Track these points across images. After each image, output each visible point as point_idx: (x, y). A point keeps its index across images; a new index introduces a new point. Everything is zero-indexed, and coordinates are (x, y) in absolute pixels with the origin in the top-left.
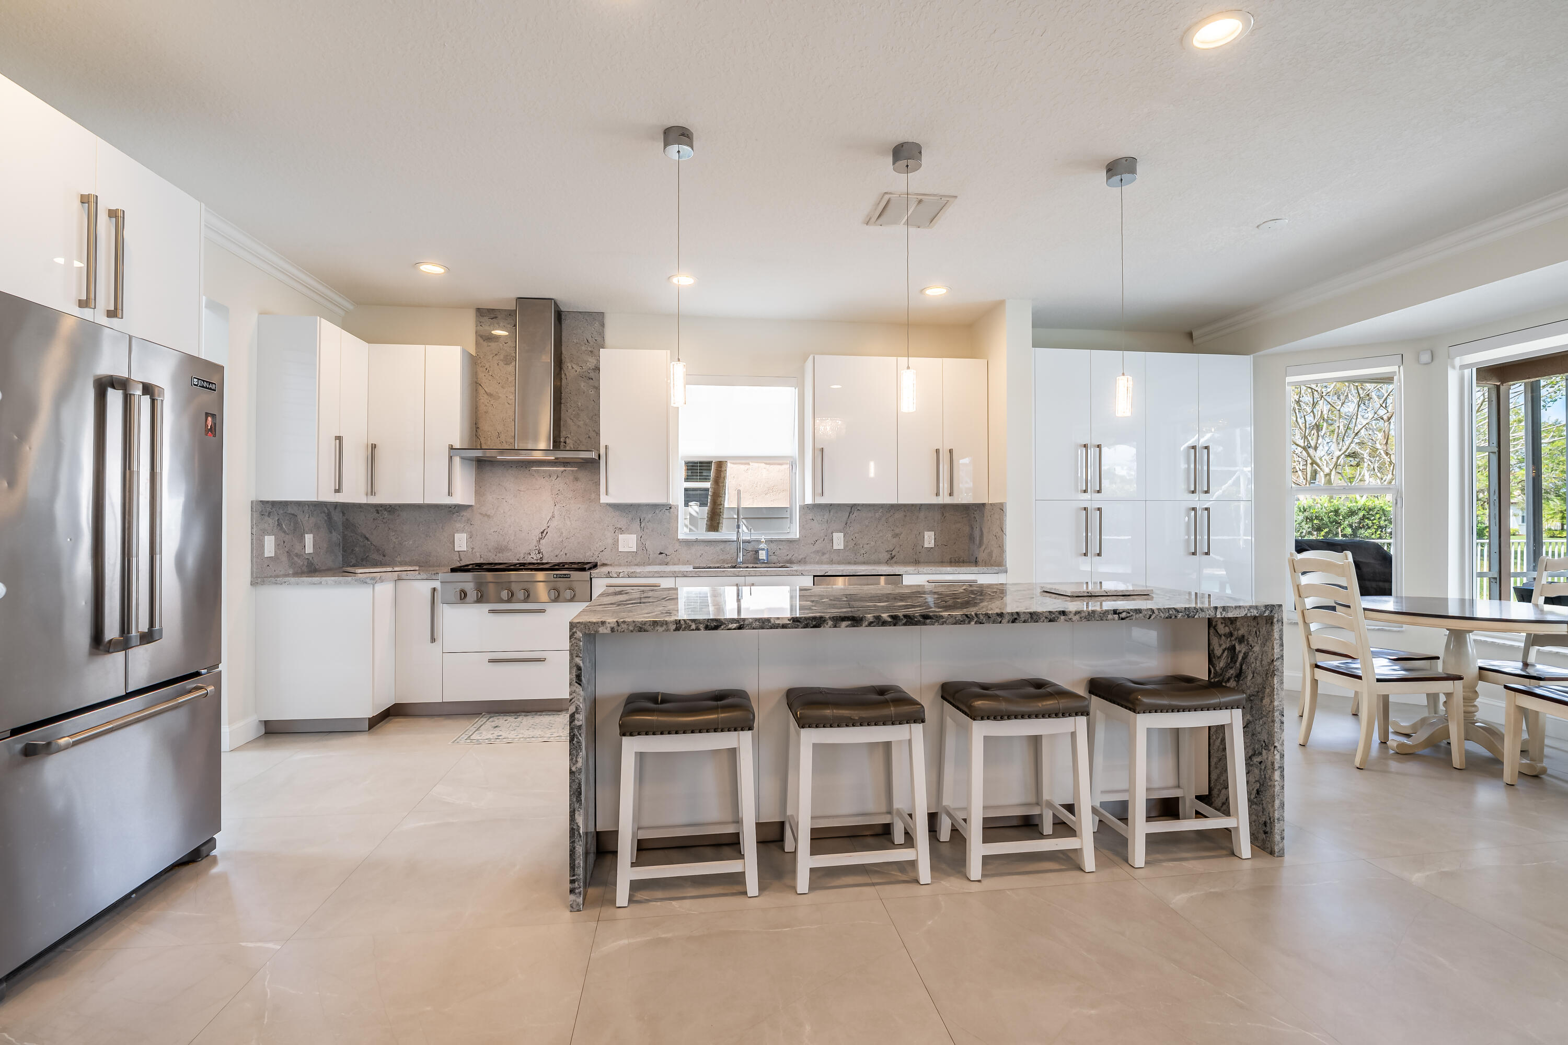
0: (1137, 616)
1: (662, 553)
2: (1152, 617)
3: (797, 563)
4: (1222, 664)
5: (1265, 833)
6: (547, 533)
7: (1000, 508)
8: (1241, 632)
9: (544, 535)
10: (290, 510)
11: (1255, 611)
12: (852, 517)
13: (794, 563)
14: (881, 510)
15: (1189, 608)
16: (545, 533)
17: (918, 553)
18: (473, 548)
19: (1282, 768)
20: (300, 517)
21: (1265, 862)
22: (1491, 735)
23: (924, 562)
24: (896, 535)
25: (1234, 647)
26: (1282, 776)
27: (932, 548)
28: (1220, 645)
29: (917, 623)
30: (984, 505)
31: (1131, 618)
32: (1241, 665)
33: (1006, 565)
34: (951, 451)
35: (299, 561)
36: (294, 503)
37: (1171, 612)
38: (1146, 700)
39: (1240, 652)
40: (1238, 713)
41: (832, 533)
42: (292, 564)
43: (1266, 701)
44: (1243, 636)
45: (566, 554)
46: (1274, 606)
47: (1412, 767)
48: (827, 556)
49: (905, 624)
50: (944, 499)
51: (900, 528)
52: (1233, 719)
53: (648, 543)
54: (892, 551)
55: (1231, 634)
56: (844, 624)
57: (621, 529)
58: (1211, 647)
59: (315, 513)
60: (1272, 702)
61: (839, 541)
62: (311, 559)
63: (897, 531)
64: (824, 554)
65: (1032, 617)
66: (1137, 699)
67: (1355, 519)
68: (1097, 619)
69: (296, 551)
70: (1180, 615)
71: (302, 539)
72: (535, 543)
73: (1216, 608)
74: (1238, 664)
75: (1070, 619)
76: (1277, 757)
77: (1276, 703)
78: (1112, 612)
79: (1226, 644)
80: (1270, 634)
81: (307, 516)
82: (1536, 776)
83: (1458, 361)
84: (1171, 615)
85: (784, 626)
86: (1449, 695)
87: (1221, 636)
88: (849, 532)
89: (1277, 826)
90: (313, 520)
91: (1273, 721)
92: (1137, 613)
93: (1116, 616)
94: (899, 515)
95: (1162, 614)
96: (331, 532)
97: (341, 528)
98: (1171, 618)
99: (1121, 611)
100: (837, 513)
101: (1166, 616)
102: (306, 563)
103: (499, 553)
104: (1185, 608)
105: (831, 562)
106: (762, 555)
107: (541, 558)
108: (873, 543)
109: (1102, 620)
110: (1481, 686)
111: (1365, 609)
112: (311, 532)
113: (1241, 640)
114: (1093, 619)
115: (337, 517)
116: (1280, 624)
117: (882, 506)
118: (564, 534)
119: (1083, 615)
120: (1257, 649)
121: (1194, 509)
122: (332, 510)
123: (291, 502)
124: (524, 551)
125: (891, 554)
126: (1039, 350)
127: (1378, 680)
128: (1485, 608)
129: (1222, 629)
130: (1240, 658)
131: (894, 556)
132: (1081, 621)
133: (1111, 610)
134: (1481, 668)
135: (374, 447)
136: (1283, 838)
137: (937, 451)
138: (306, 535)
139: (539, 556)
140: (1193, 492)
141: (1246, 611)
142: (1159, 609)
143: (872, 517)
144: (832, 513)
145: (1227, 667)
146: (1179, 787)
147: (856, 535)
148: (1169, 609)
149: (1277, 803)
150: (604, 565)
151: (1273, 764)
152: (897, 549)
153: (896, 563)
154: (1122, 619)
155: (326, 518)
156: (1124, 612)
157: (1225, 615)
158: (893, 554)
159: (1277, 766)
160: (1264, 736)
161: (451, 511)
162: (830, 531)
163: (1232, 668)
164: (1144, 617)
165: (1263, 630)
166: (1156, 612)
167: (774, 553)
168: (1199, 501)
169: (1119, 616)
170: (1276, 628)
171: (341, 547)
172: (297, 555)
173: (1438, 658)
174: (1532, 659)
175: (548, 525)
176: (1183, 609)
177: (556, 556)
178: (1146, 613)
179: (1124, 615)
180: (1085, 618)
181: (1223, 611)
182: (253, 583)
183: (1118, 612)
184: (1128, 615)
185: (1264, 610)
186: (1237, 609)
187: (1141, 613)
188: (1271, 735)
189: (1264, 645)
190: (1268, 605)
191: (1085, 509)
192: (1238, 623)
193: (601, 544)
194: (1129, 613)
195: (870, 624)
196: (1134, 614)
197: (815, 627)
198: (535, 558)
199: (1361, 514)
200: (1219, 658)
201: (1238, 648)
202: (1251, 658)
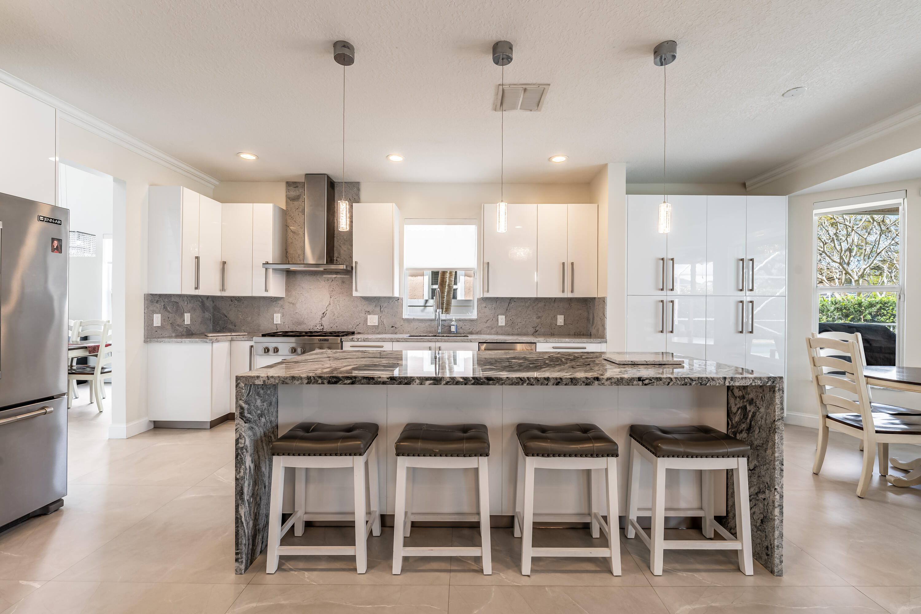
0: (658, 383)
1: (393, 327)
2: (671, 384)
3: (476, 334)
4: (737, 419)
5: (768, 555)
6: (326, 314)
7: (603, 300)
8: (751, 396)
9: (324, 315)
10: (173, 299)
11: (759, 381)
12: (511, 305)
13: (474, 334)
14: (529, 302)
15: (702, 378)
16: (325, 314)
17: (553, 329)
18: (284, 322)
19: (781, 507)
20: (181, 303)
21: (765, 581)
23: (556, 335)
24: (539, 317)
25: (745, 408)
26: (782, 513)
27: (562, 326)
28: (736, 405)
30: (595, 298)
31: (652, 384)
32: (751, 422)
33: (606, 338)
34: (572, 264)
35: (180, 329)
36: (177, 295)
37: (686, 381)
38: (665, 447)
39: (750, 411)
40: (743, 461)
41: (498, 316)
42: (175, 330)
43: (769, 452)
44: (752, 399)
45: (337, 327)
46: (776, 378)
48: (495, 330)
50: (569, 295)
51: (542, 313)
52: (740, 466)
53: (385, 321)
54: (536, 327)
55: (743, 397)
57: (369, 312)
58: (729, 405)
59: (192, 301)
60: (773, 453)
61: (502, 320)
62: (189, 327)
63: (540, 315)
64: (492, 328)
65: (572, 382)
66: (658, 446)
68: (625, 384)
69: (178, 323)
70: (694, 383)
71: (182, 316)
72: (319, 320)
73: (725, 378)
74: (748, 421)
75: (603, 384)
76: (777, 497)
77: (776, 455)
78: (637, 379)
79: (741, 404)
80: (772, 399)
81: (186, 303)
84: (686, 382)
87: (736, 398)
88: (509, 315)
89: (777, 552)
90: (190, 305)
91: (774, 469)
92: (658, 381)
93: (640, 383)
94: (541, 305)
95: (678, 382)
96: (204, 312)
97: (212, 310)
98: (686, 385)
99: (645, 379)
100: (501, 303)
101: (682, 383)
102: (185, 330)
103: (299, 325)
104: (699, 378)
105: (497, 334)
106: (453, 329)
107: (323, 329)
108: (524, 323)
109: (629, 385)
112: (189, 312)
113: (751, 402)
114: (621, 384)
115: (208, 304)
116: (781, 392)
117: (530, 299)
118: (336, 315)
119: (613, 380)
120: (762, 410)
121: (742, 302)
122: (205, 299)
123: (174, 295)
124: (313, 325)
125: (536, 329)
126: (630, 196)
127: (879, 432)
129: (737, 393)
130: (750, 416)
131: (538, 330)
132: (612, 385)
133: (636, 378)
135: (224, 263)
136: (781, 562)
137: (563, 264)
138: (185, 314)
139: (322, 327)
140: (741, 290)
141: (751, 381)
142: (676, 378)
143: (523, 306)
144: (498, 303)
145: (741, 422)
146: (701, 509)
147: (513, 317)
148: (685, 378)
149: (777, 533)
150: (359, 333)
151: (773, 502)
152: (539, 326)
153: (538, 335)
154: (646, 385)
155: (200, 304)
156: (647, 379)
157: (732, 383)
158: (537, 329)
159: (776, 504)
160: (767, 479)
161: (272, 301)
162: (496, 314)
163: (744, 423)
164: (664, 383)
165: (768, 396)
166: (674, 380)
167: (461, 327)
168: (747, 297)
169: (643, 382)
170: (778, 395)
171: (212, 321)
172: (178, 325)
175: (327, 309)
176: (697, 379)
177: (331, 328)
178: (665, 381)
179: (647, 382)
180: (615, 383)
181: (731, 380)
182: (145, 342)
183: (642, 379)
184: (651, 382)
185: (767, 381)
186: (743, 379)
187: (661, 380)
188: (772, 479)
189: (767, 408)
190: (771, 377)
191: (662, 301)
192: (749, 389)
193: (357, 321)
194: (651, 380)
195: (447, 383)
196: (655, 381)
198: (319, 329)
199: (878, 306)
200: (735, 414)
201: (748, 408)
202: (758, 416)
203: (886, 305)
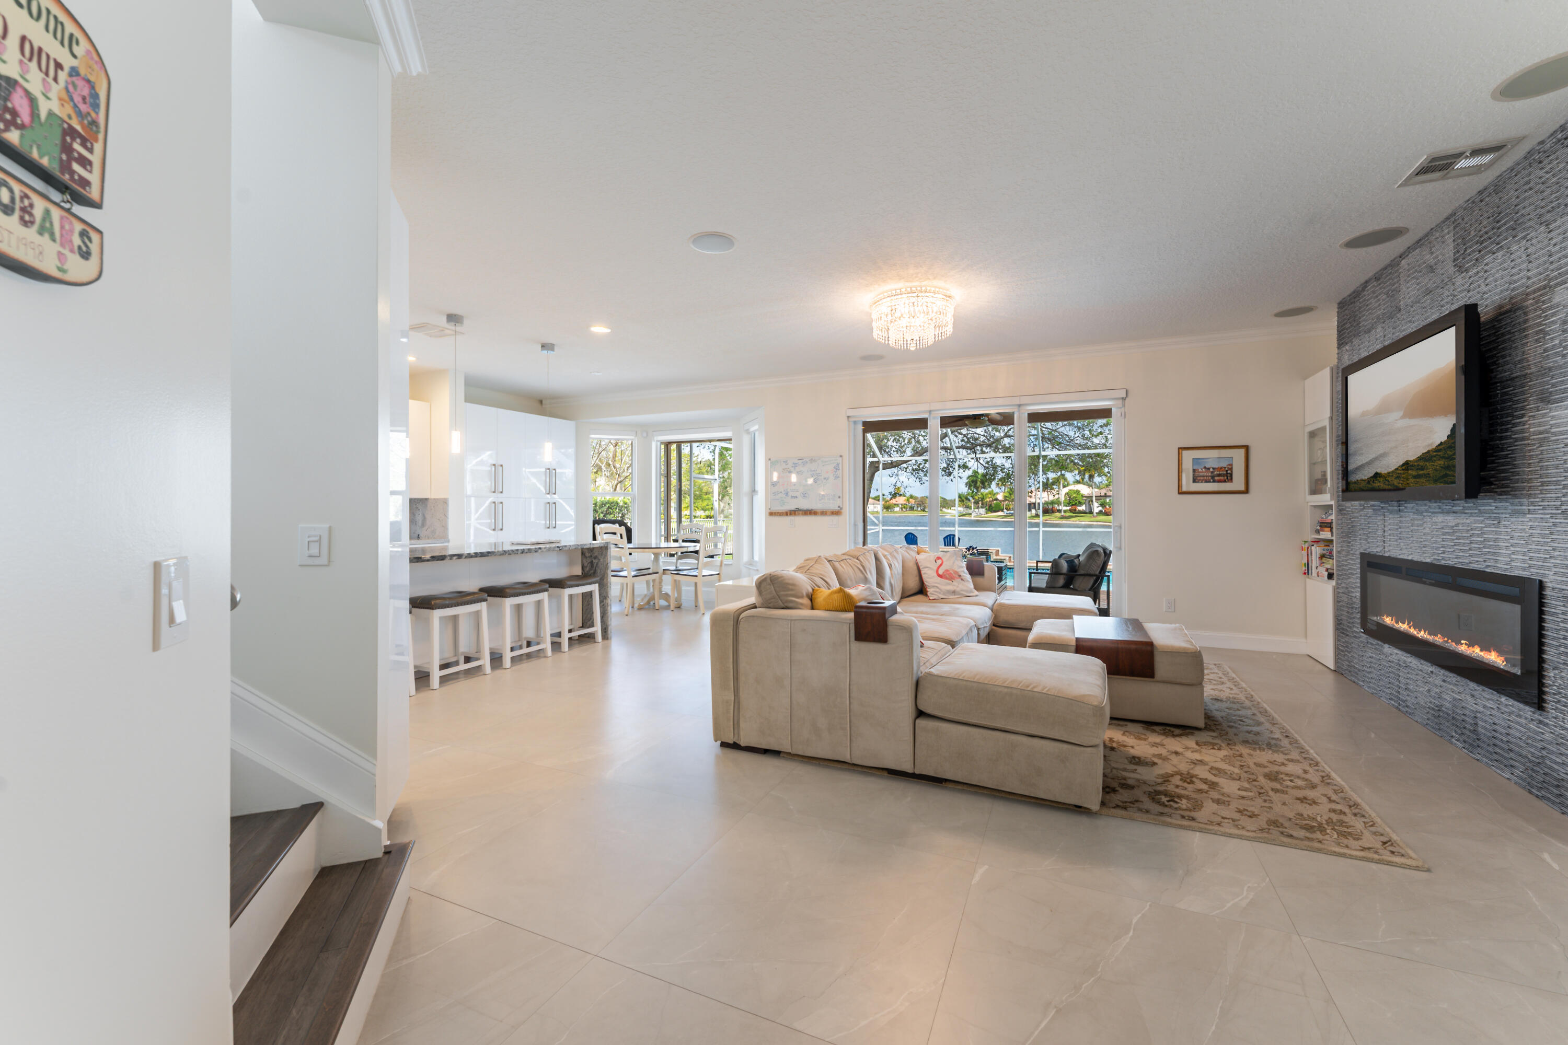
4: (587, 569)
5: (606, 633)
7: (445, 502)
8: (595, 555)
11: (600, 547)
19: (610, 605)
21: (605, 644)
22: (666, 597)
25: (592, 561)
26: (610, 609)
28: (587, 562)
29: (484, 556)
30: (426, 499)
32: (596, 568)
38: (568, 583)
39: (595, 563)
40: (596, 586)
43: (605, 580)
47: (643, 612)
49: (480, 557)
52: (595, 588)
55: (591, 556)
56: (455, 558)
58: (583, 563)
60: (607, 581)
66: (564, 583)
67: (605, 509)
74: (594, 568)
76: (609, 601)
77: (609, 582)
79: (589, 560)
80: (606, 553)
82: (679, 607)
83: (656, 438)
85: (428, 560)
86: (654, 581)
87: (586, 558)
89: (609, 628)
91: (608, 589)
99: (560, 547)
110: (664, 577)
111: (628, 548)
113: (596, 558)
120: (602, 560)
121: (549, 503)
126: (468, 404)
127: (633, 577)
128: (663, 544)
129: (587, 555)
130: (595, 565)
134: (664, 570)
136: (611, 632)
140: (548, 494)
141: (598, 545)
145: (590, 569)
148: (575, 545)
149: (609, 619)
157: (593, 546)
160: (604, 594)
165: (604, 553)
168: (551, 499)
170: (609, 551)
173: (649, 568)
174: (678, 565)
180: (548, 550)
181: (589, 545)
185: (604, 544)
188: (607, 593)
189: (604, 558)
191: (494, 502)
192: (591, 551)
195: (466, 557)
197: (442, 560)
199: (607, 506)
200: (586, 567)
201: (594, 561)
202: (600, 564)
203: (612, 505)
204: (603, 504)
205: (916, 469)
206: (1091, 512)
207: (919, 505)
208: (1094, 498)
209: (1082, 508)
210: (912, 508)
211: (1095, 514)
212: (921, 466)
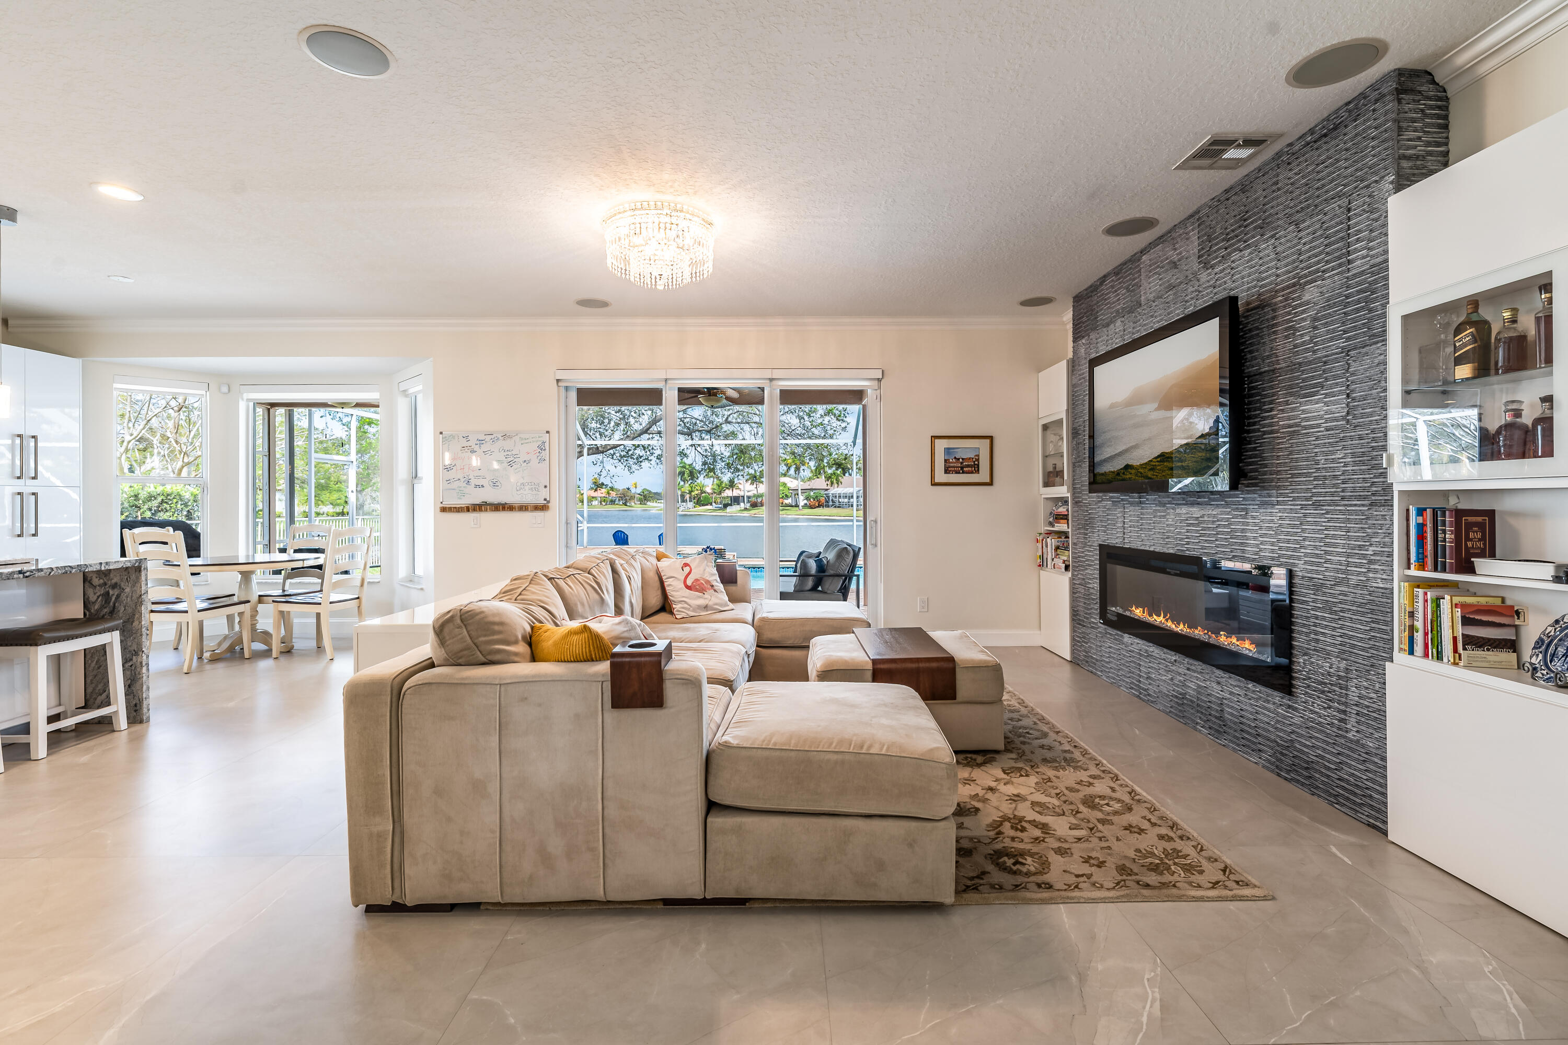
0: (39, 573)
2: (51, 574)
4: (97, 607)
5: (136, 711)
8: (113, 581)
11: (126, 565)
15: (79, 566)
19: (147, 665)
21: (137, 728)
22: (266, 637)
25: (108, 593)
26: (148, 670)
28: (95, 594)
31: (34, 575)
32: (114, 605)
37: (66, 569)
38: (47, 635)
39: (113, 595)
40: (116, 635)
43: (136, 623)
44: (116, 584)
47: (220, 666)
52: (113, 639)
55: (105, 584)
58: (86, 597)
60: (140, 622)
66: (39, 635)
67: (155, 503)
70: (74, 571)
73: (101, 564)
74: (111, 604)
76: (145, 657)
77: (143, 623)
78: (18, 572)
79: (102, 591)
82: (289, 652)
83: (245, 397)
86: (241, 614)
87: (95, 587)
89: (145, 703)
91: (141, 635)
93: (21, 576)
95: (59, 571)
98: (66, 573)
101: (62, 572)
110: (261, 607)
111: (190, 565)
113: (114, 586)
120: (128, 590)
121: (20, 494)
127: (199, 611)
128: (260, 557)
129: (96, 581)
130: (113, 599)
134: (260, 596)
136: (149, 710)
140: (19, 478)
141: (121, 565)
145: (102, 607)
148: (64, 567)
149: (145, 688)
151: (141, 663)
154: (27, 577)
156: (28, 571)
157: (107, 567)
159: (144, 664)
160: (135, 647)
163: (105, 608)
164: (45, 574)
165: (133, 577)
166: (55, 570)
168: (27, 486)
169: (24, 574)
170: (143, 573)
173: (234, 595)
174: (287, 588)
176: (75, 566)
178: (46, 571)
179: (28, 574)
183: (23, 571)
184: (32, 573)
185: (135, 562)
188: (140, 645)
189: (133, 586)
192: (111, 575)
196: (37, 572)
199: (160, 499)
200: (94, 603)
201: (111, 592)
202: (123, 596)
203: (169, 497)
204: (151, 498)
205: (624, 456)
206: (797, 506)
207: (621, 498)
208: (800, 492)
209: (789, 501)
210: (613, 502)
211: (801, 507)
212: (630, 453)
